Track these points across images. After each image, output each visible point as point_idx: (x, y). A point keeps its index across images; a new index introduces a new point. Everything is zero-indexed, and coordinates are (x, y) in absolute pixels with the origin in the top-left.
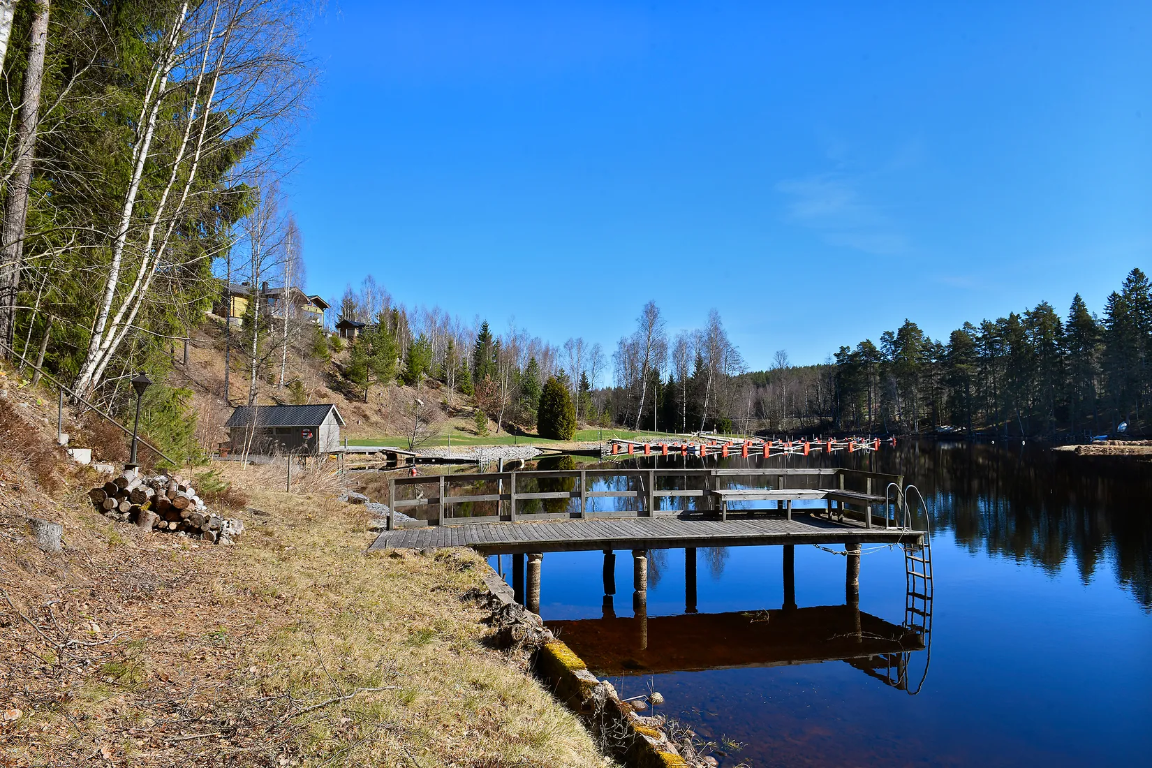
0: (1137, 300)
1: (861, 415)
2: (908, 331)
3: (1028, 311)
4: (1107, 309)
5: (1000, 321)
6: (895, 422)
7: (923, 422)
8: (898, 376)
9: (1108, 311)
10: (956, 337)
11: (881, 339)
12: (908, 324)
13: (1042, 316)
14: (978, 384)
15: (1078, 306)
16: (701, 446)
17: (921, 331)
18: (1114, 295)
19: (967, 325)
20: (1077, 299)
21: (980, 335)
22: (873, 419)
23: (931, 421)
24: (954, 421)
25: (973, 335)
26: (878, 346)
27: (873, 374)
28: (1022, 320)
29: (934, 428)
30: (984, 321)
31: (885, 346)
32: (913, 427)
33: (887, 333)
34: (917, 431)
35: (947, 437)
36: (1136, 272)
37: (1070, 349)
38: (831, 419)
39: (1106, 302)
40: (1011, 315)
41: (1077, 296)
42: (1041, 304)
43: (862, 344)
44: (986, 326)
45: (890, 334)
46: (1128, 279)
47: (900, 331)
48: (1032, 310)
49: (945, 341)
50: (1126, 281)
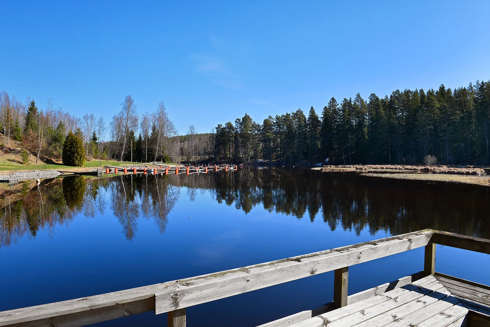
0: (333, 110)
1: (226, 155)
2: (246, 119)
3: (293, 113)
4: (323, 113)
5: (283, 116)
6: (240, 158)
7: (251, 158)
8: (242, 138)
9: (323, 114)
10: (266, 122)
11: (235, 122)
12: (246, 116)
13: (299, 114)
14: (274, 142)
15: (312, 111)
16: (154, 169)
17: (251, 119)
18: (326, 107)
19: (270, 117)
20: (312, 108)
21: (275, 122)
22: (231, 156)
23: (254, 157)
24: (264, 157)
25: (272, 121)
26: (234, 125)
27: (231, 137)
28: (291, 116)
29: (256, 160)
30: (277, 116)
31: (237, 125)
32: (247, 160)
33: (238, 119)
34: (249, 161)
35: (261, 164)
36: (333, 99)
37: (309, 128)
38: (213, 156)
39: (323, 110)
40: (287, 114)
41: (312, 107)
42: (298, 110)
43: (227, 123)
44: (277, 118)
45: (239, 120)
46: (330, 101)
47: (243, 118)
48: (295, 112)
49: (261, 123)
50: (329, 102)
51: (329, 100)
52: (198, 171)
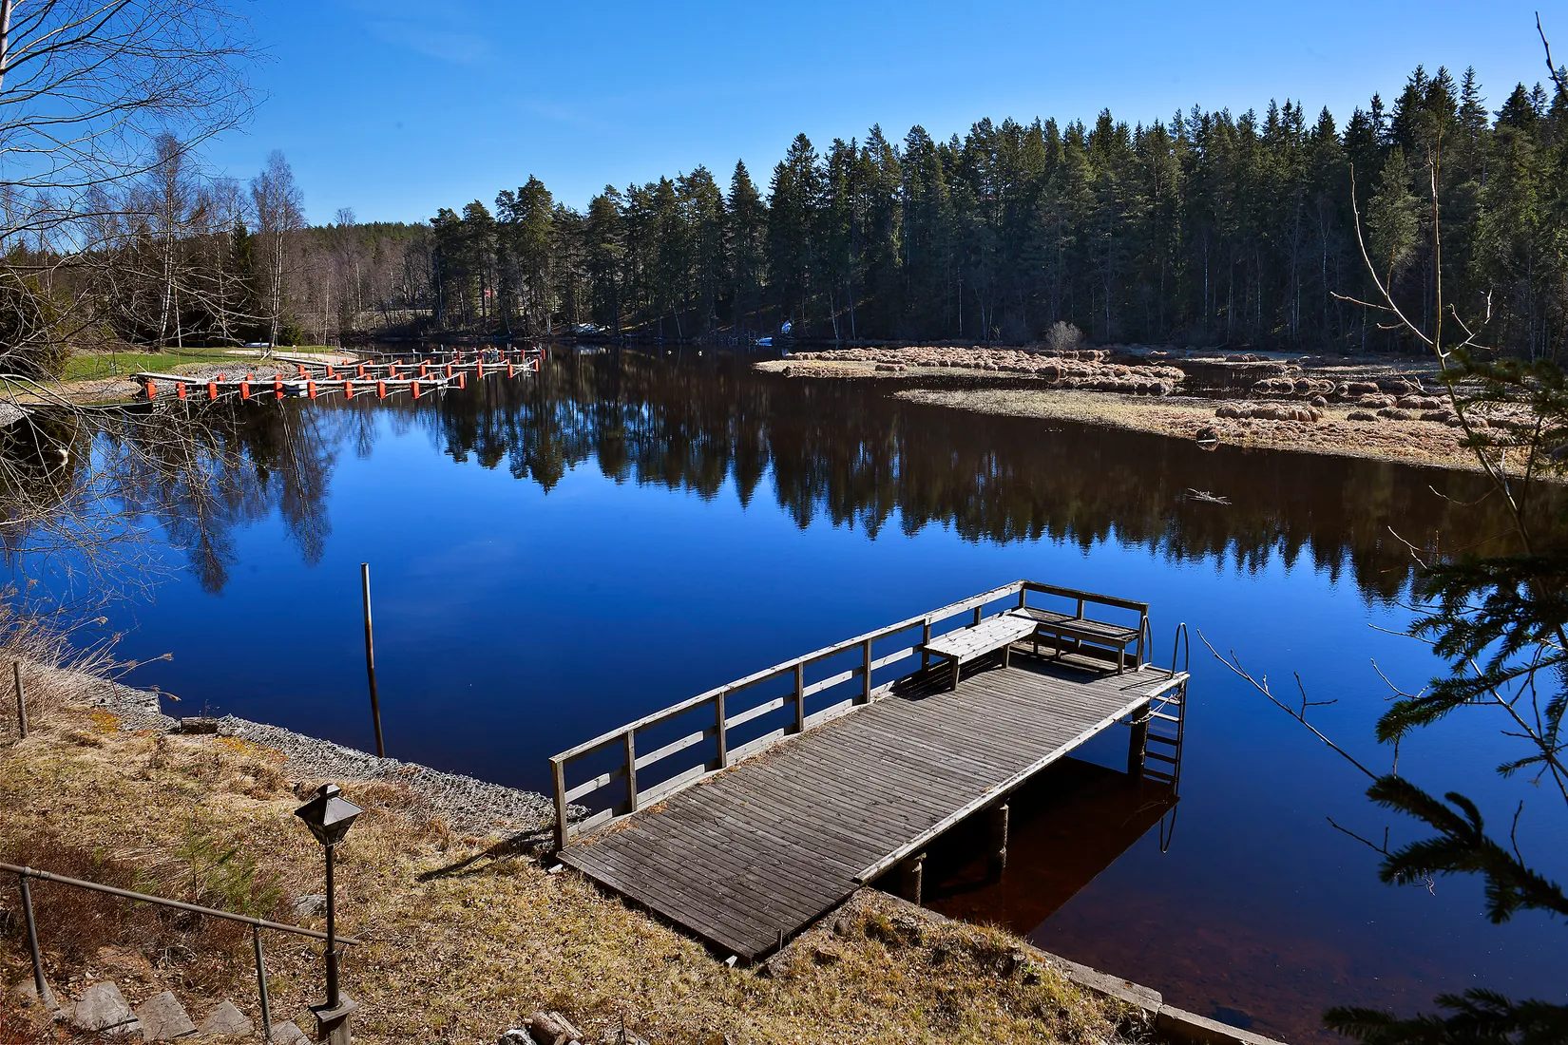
0: (803, 174)
1: (473, 309)
2: (533, 192)
3: (682, 177)
4: (773, 183)
5: (650, 187)
6: (520, 318)
7: (556, 319)
8: (521, 254)
9: (774, 186)
10: (598, 206)
11: (497, 201)
12: (533, 182)
13: (699, 183)
14: (626, 270)
15: (741, 176)
16: (308, 384)
17: (549, 193)
18: (781, 166)
19: (610, 189)
20: (740, 166)
21: (627, 205)
22: (488, 314)
23: (564, 317)
24: (597, 317)
25: (618, 203)
26: (493, 211)
27: (486, 250)
28: (676, 189)
29: (571, 327)
30: (632, 186)
31: (503, 212)
32: (543, 324)
33: (504, 193)
34: (549, 330)
35: (588, 339)
36: (801, 138)
37: (732, 229)
38: (429, 313)
39: (772, 174)
40: (662, 180)
41: (740, 163)
42: (698, 168)
43: (470, 207)
44: (634, 194)
45: (509, 195)
46: (793, 146)
47: (522, 191)
48: (687, 175)
49: (582, 208)
50: (791, 149)
51: (790, 141)
52: (442, 385)
